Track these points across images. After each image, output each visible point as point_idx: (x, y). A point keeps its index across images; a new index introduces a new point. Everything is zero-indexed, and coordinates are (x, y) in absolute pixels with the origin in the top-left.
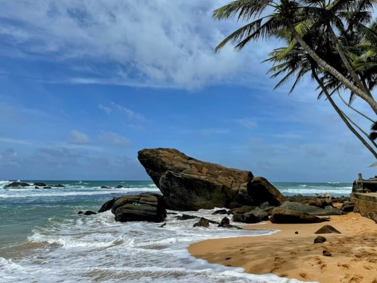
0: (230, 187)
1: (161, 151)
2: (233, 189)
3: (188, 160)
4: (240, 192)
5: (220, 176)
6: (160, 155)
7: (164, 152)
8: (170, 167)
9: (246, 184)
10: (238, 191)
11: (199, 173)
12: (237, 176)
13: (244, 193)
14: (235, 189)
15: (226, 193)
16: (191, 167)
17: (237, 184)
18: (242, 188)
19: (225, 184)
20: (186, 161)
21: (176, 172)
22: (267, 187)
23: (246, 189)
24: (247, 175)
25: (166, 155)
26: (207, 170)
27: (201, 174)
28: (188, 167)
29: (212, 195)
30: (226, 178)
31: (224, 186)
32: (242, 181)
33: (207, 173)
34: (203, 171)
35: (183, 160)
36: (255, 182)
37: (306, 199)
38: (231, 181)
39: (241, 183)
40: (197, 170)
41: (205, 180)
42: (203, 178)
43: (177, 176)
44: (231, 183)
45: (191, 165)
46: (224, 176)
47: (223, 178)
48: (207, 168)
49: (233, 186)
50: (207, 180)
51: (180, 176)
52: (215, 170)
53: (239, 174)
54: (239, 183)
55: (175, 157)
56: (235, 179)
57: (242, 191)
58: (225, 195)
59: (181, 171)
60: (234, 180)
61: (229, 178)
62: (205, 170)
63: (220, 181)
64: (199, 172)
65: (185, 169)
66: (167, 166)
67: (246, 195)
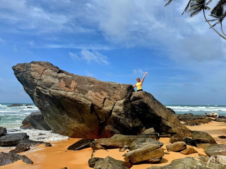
0: (100, 106)
1: (32, 65)
2: (105, 108)
3: (58, 73)
4: (113, 113)
5: (90, 91)
6: (31, 69)
7: (36, 65)
8: (39, 83)
9: (122, 102)
10: (111, 111)
11: (67, 89)
12: (111, 91)
13: (119, 115)
14: (108, 108)
15: (97, 115)
16: (60, 82)
17: (111, 102)
18: (117, 107)
19: (95, 102)
20: (55, 74)
21: (45, 89)
22: (152, 106)
23: (121, 108)
24: (125, 89)
25: (36, 69)
26: (77, 84)
27: (69, 89)
28: (57, 81)
29: (83, 116)
30: (98, 94)
31: (93, 105)
32: (119, 97)
33: (75, 88)
34: (71, 86)
35: (53, 74)
36: (136, 99)
37: (198, 118)
38: (103, 97)
39: (117, 100)
40: (65, 85)
41: (71, 97)
42: (70, 94)
43: (45, 93)
44: (103, 100)
45: (60, 78)
46: (95, 91)
47: (93, 94)
48: (76, 81)
49: (105, 104)
50: (74, 96)
51: (48, 93)
52: (86, 84)
53: (114, 88)
54: (113, 100)
55: (46, 71)
56: (108, 95)
57: (117, 111)
58: (96, 116)
59: (50, 87)
60: (107, 97)
61: (101, 94)
62: (73, 84)
63: (90, 97)
64: (66, 86)
65: (53, 84)
66: (36, 81)
67: (122, 118)
